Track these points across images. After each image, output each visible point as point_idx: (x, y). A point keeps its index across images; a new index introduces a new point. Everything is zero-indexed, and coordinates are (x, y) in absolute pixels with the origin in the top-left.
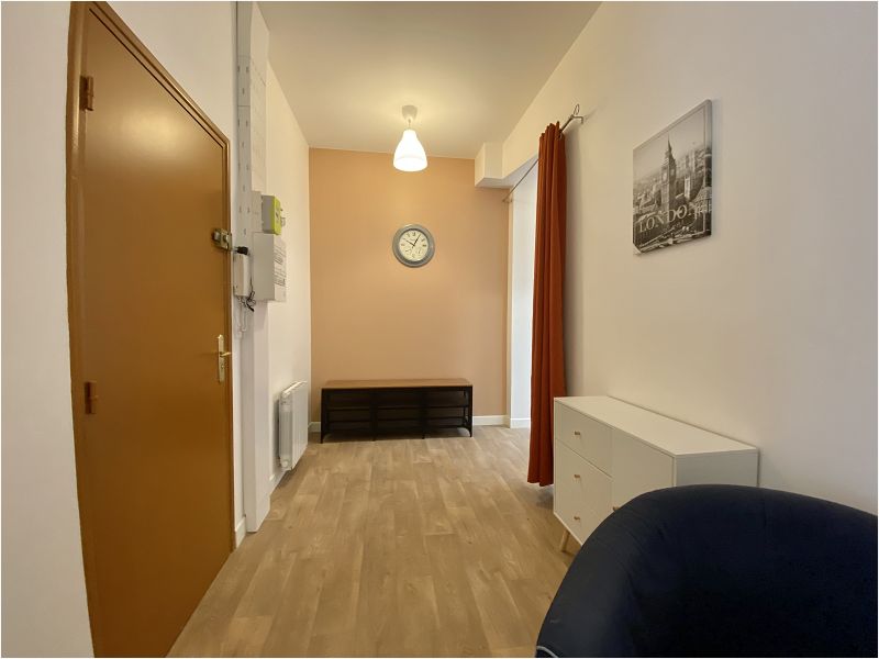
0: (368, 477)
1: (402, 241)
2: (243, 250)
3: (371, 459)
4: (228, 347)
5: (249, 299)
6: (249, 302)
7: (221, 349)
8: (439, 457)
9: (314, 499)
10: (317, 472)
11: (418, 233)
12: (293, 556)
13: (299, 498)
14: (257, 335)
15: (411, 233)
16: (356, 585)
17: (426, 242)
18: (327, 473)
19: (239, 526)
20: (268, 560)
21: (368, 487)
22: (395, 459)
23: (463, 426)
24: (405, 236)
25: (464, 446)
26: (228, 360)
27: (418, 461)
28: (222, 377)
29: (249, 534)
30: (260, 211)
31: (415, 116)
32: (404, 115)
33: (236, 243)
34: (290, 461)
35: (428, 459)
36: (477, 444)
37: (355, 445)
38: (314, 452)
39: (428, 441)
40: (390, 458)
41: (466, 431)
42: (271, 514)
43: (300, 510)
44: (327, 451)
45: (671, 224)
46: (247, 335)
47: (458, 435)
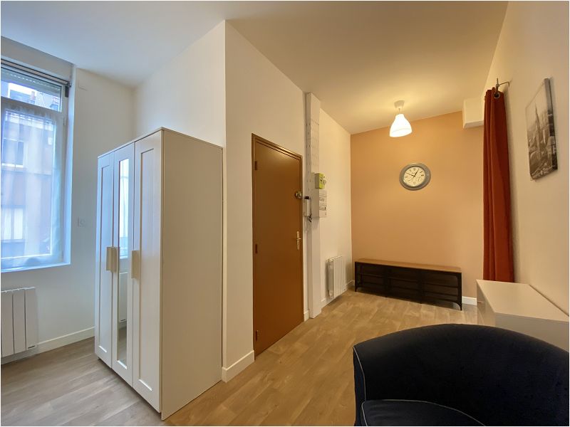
0: (373, 313)
1: (406, 175)
2: (307, 198)
3: (379, 306)
4: (301, 236)
5: (310, 217)
6: (310, 218)
7: (298, 237)
8: (426, 316)
9: (341, 314)
10: (348, 304)
11: (417, 168)
12: (324, 332)
13: (335, 312)
14: (313, 232)
15: (412, 169)
16: (345, 351)
17: (423, 173)
18: (352, 306)
19: (306, 312)
20: (314, 330)
21: (371, 317)
22: (394, 309)
23: (456, 302)
24: (408, 171)
25: (450, 314)
26: (301, 241)
27: (410, 314)
28: (298, 248)
29: (310, 318)
30: (314, 181)
31: (403, 105)
32: (396, 106)
33: (304, 195)
34: (333, 295)
35: (417, 315)
36: (463, 315)
37: (374, 297)
38: (350, 295)
39: (423, 305)
40: (391, 309)
41: (457, 305)
42: (321, 314)
43: (333, 316)
44: (357, 296)
45: (542, 160)
46: (309, 232)
47: (451, 307)
